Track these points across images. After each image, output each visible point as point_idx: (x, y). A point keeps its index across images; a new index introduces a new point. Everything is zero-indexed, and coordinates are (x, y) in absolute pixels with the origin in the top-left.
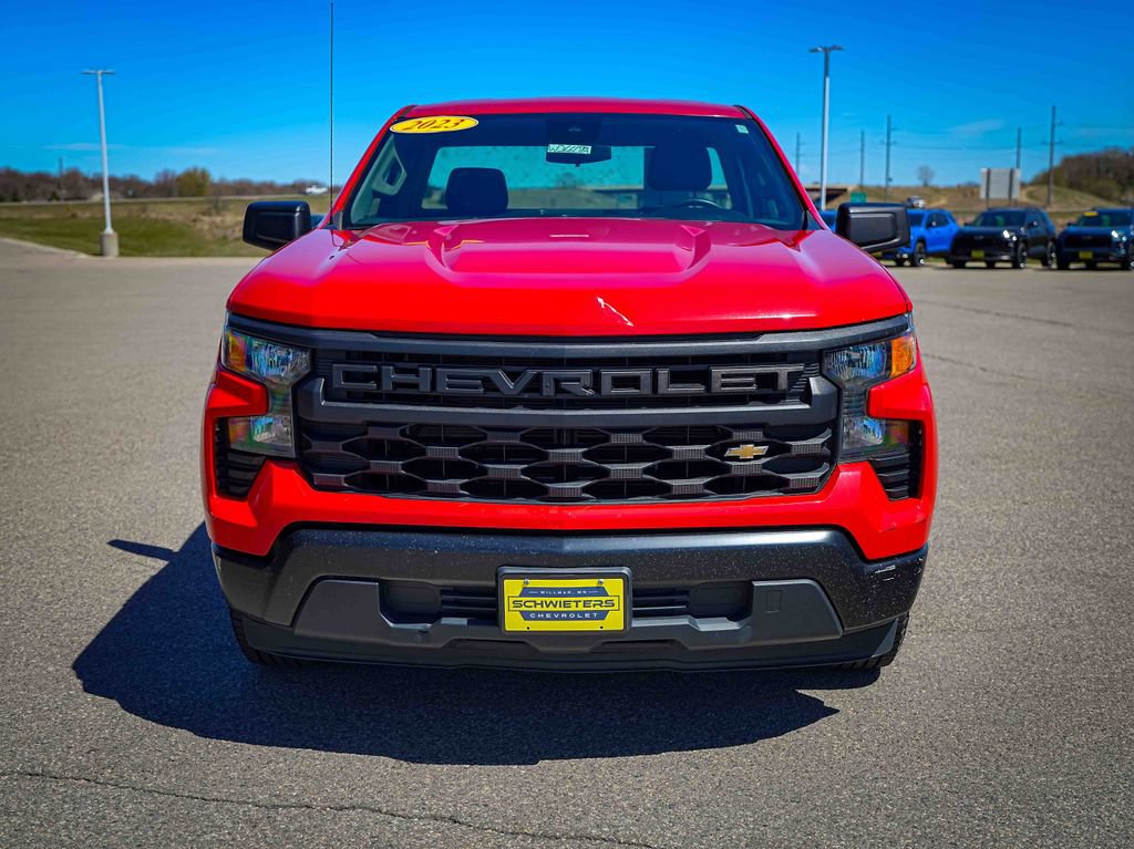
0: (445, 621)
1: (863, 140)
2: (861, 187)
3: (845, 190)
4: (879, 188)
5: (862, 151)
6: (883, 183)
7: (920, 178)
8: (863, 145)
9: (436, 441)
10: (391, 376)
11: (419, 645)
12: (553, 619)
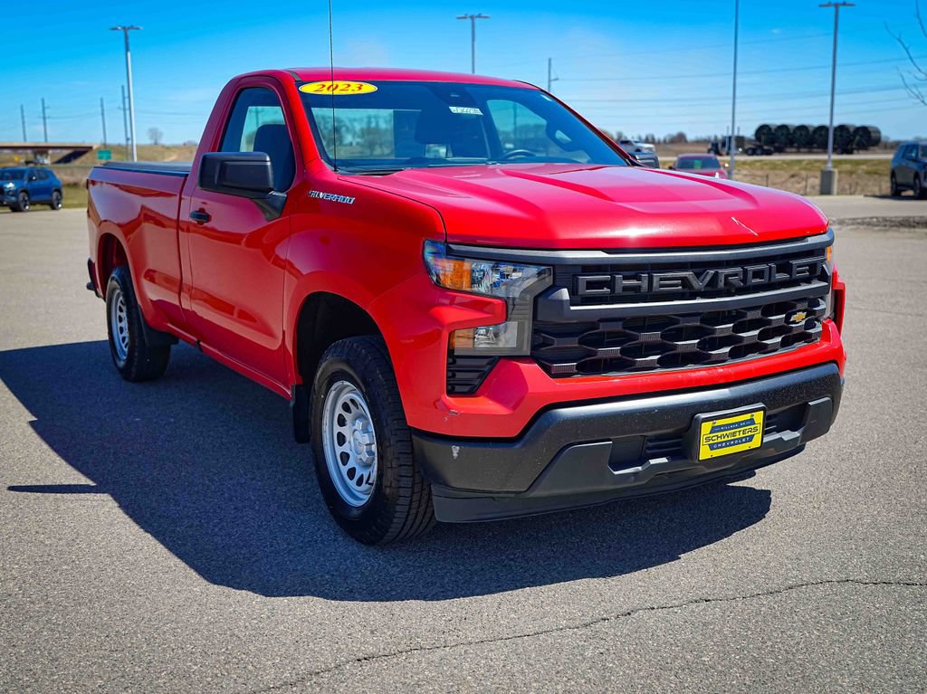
0: (653, 462)
1: (102, 106)
2: (105, 145)
3: (91, 148)
4: (119, 145)
5: (103, 114)
6: (123, 142)
7: (151, 138)
8: (103, 110)
9: (643, 329)
10: (622, 282)
11: (633, 484)
12: (726, 446)
